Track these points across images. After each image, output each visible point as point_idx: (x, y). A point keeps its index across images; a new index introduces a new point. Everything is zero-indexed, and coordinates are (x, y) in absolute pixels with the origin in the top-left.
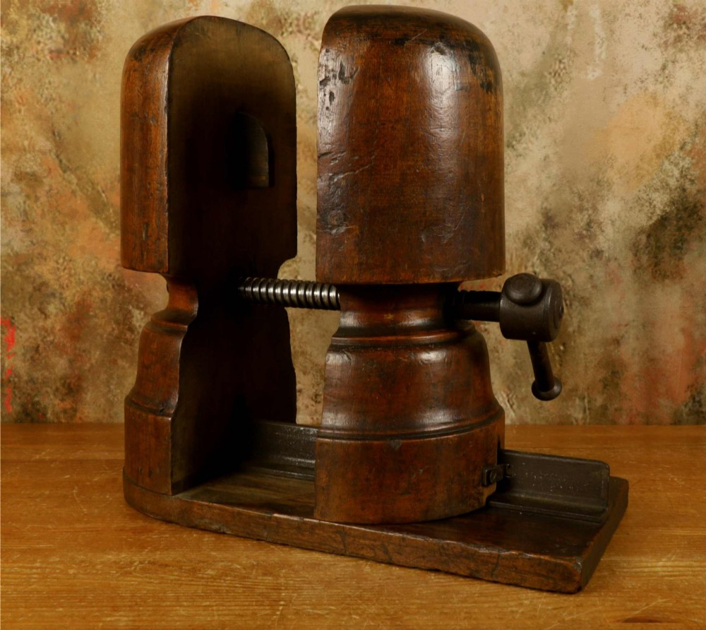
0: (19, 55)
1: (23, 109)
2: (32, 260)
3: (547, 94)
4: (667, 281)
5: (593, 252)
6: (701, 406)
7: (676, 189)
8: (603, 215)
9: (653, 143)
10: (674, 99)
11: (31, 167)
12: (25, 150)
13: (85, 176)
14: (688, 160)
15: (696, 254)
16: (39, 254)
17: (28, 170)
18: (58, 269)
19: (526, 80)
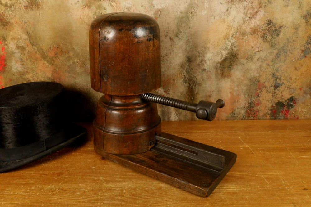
0: (14, 8)
1: (17, 25)
2: (25, 73)
3: (189, 19)
4: (226, 78)
5: (203, 69)
6: (235, 114)
7: (230, 49)
8: (206, 58)
9: (223, 35)
10: (230, 21)
11: (22, 44)
12: (19, 39)
13: (39, 47)
14: (234, 40)
15: (235, 69)
16: (27, 72)
17: (21, 45)
18: (33, 76)
19: (182, 14)
